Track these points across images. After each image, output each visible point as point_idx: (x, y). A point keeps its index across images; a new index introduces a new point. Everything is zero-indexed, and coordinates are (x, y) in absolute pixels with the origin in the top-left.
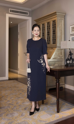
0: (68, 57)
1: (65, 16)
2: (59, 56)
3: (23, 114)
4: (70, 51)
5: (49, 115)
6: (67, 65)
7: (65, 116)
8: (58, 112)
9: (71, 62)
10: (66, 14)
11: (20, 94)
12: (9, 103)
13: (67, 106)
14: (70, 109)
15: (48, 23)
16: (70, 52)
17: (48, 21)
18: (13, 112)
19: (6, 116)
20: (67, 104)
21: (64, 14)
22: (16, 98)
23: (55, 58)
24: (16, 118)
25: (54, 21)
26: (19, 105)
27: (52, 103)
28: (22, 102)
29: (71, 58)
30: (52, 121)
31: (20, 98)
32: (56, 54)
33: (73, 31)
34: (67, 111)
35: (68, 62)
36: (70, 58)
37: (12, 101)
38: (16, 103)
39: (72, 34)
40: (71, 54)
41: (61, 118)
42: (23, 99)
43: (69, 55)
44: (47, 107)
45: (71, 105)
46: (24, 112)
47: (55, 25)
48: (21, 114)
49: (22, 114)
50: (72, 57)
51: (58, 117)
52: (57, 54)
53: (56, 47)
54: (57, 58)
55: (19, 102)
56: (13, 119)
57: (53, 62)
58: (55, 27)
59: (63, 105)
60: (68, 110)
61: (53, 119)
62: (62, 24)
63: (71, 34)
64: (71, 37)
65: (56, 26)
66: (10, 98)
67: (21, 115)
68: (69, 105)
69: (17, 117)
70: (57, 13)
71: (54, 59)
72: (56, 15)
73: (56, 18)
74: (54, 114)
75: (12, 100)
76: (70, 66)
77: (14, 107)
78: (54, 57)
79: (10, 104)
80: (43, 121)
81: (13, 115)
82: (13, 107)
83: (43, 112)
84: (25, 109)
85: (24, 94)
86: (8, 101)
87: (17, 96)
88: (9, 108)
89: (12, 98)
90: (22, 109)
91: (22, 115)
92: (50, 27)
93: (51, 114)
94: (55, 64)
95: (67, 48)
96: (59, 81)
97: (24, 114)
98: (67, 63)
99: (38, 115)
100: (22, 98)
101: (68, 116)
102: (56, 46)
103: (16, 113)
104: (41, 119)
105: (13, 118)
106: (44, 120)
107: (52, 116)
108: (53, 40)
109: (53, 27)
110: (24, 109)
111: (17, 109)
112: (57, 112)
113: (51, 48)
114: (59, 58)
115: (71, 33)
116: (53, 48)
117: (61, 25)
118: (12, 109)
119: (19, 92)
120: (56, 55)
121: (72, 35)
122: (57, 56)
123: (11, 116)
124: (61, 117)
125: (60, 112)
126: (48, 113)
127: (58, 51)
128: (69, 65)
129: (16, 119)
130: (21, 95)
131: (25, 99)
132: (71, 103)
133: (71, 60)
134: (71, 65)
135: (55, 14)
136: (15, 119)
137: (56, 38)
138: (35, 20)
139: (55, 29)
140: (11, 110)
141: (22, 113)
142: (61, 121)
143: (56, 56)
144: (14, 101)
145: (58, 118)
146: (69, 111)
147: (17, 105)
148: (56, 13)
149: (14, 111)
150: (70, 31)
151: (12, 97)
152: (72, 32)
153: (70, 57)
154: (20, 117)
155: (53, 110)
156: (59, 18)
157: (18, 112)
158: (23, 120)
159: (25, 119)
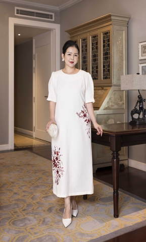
0: (136, 106)
1: (128, 22)
2: (118, 104)
3: (46, 221)
4: (140, 95)
5: (98, 223)
6: (133, 123)
7: (131, 225)
8: (116, 215)
9: (141, 116)
10: (130, 18)
11: (40, 178)
12: (17, 197)
13: (133, 203)
14: (140, 209)
15: (95, 37)
16: (140, 97)
17: (94, 33)
18: (26, 216)
19: (11, 224)
20: (134, 199)
21: (127, 20)
22: (31, 188)
23: (108, 107)
24: (32, 229)
25: (107, 34)
26: (37, 203)
27: (103, 197)
29: (141, 109)
30: (106, 233)
31: (38, 186)
32: (110, 99)
33: (144, 52)
34: (134, 213)
35: (136, 116)
36: (140, 108)
37: (24, 194)
38: (32, 198)
39: (142, 60)
40: (140, 100)
41: (123, 229)
42: (44, 189)
43: (137, 103)
44: (94, 205)
45: (141, 202)
46: (49, 215)
47: (109, 41)
48: (43, 220)
49: (44, 221)
50: (143, 106)
51: (116, 226)
52: (113, 99)
53: (111, 86)
54: (113, 108)
55: (38, 195)
56: (26, 230)
57: (105, 116)
58: (109, 45)
59: (126, 201)
60: (136, 211)
61: (106, 231)
62: (122, 40)
63: (140, 60)
64: (141, 66)
65: (110, 43)
66: (19, 188)
67: (41, 222)
68: (137, 201)
69: (34, 227)
70: (112, 17)
71: (106, 109)
72: (110, 20)
73: (111, 26)
74: (108, 221)
75: (23, 191)
76: (139, 124)
77: (27, 207)
78: (106, 106)
79: (19, 199)
80: (87, 234)
81: (27, 222)
82: (25, 207)
84: (50, 210)
85: (47, 180)
86: (15, 193)
87: (33, 183)
88: (18, 207)
89: (24, 188)
90: (44, 211)
92: (99, 45)
93: (102, 221)
94: (108, 119)
95: (134, 88)
96: (118, 155)
97: (48, 220)
98: (133, 118)
99: (77, 223)
100: (43, 187)
101: (136, 224)
102: (111, 83)
103: (30, 217)
104: (82, 231)
105: (27, 228)
106: (88, 232)
107: (104, 224)
108: (104, 70)
109: (104, 46)
110: (48, 211)
111: (33, 210)
112: (115, 217)
113: (100, 88)
114: (116, 107)
115: (141, 58)
116: (105, 88)
117: (119, 42)
118: (24, 210)
119: (37, 174)
120: (111, 102)
122: (113, 104)
123: (22, 225)
124: (123, 227)
125: (120, 215)
126: (96, 219)
127: (114, 95)
128: (137, 123)
129: (33, 230)
130: (40, 181)
131: (50, 190)
132: (142, 198)
133: (142, 113)
134: (142, 123)
135: (108, 18)
136: (31, 231)
137: (110, 68)
138: (68, 31)
139: (109, 49)
140: (21, 212)
141: (44, 218)
142: (123, 235)
143: (110, 104)
144: (26, 194)
145: (117, 229)
146: (138, 215)
147: (34, 202)
148: (110, 16)
149: (27, 214)
150: (138, 53)
151: (23, 184)
152: (144, 54)
153: (139, 106)
154: (39, 226)
155: (106, 212)
156: (117, 27)
157: (36, 216)
158: (47, 233)
159: (51, 231)
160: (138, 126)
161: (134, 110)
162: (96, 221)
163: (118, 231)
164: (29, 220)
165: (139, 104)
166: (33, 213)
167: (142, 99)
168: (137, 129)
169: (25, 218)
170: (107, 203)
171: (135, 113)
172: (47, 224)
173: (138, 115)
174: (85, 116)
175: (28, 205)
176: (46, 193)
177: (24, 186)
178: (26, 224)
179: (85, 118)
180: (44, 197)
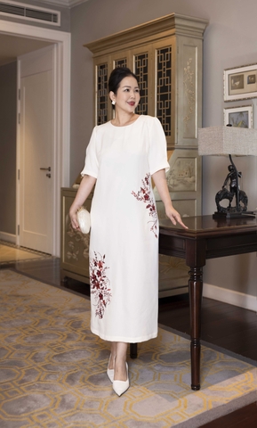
0: (225, 184)
1: (204, 30)
2: (184, 182)
3: (67, 401)
5: (165, 401)
6: (220, 216)
7: (225, 402)
8: (196, 386)
9: (233, 204)
10: (207, 24)
11: (42, 321)
13: (222, 363)
14: (234, 373)
15: (142, 58)
16: (232, 169)
17: (141, 50)
18: (28, 393)
19: (3, 410)
20: (222, 354)
21: (202, 26)
22: (29, 339)
24: (42, 416)
25: (165, 52)
26: (45, 367)
27: (166, 352)
28: (56, 354)
29: (234, 189)
30: (181, 420)
31: (41, 336)
33: (233, 88)
35: (224, 203)
36: (231, 188)
38: (34, 358)
39: (229, 101)
40: (233, 174)
41: (211, 410)
42: (54, 341)
43: (227, 179)
44: (152, 369)
45: (235, 360)
47: (169, 64)
48: (61, 398)
49: (63, 402)
51: (199, 406)
52: (175, 173)
53: (173, 149)
54: (176, 189)
55: (43, 351)
56: (32, 420)
58: (169, 73)
59: (209, 359)
60: (229, 377)
61: (181, 416)
62: (192, 64)
63: (226, 102)
64: (227, 112)
65: (172, 68)
66: (6, 339)
67: (58, 403)
68: (229, 358)
69: (46, 412)
70: (177, 21)
72: (173, 26)
73: (174, 38)
74: (182, 397)
75: (16, 346)
76: (231, 218)
77: (26, 375)
80: (148, 423)
81: (31, 403)
82: (23, 375)
83: (141, 388)
84: (71, 379)
85: (57, 323)
87: (31, 329)
89: (15, 340)
90: (61, 382)
92: (149, 73)
93: (172, 397)
96: (200, 274)
97: (70, 399)
98: (219, 207)
99: (126, 403)
100: (52, 337)
101: (234, 401)
102: (174, 144)
103: (36, 394)
104: (137, 417)
105: (33, 416)
106: (149, 419)
107: (176, 403)
109: (160, 75)
110: (67, 381)
111: (39, 380)
112: (193, 389)
114: (181, 187)
115: (227, 97)
117: (189, 67)
118: (23, 381)
119: (36, 314)
120: (173, 178)
121: (230, 104)
122: (176, 182)
123: (22, 410)
124: (211, 407)
125: (202, 385)
126: (160, 394)
127: (179, 165)
128: (228, 216)
129: (45, 419)
130: (44, 326)
131: (64, 342)
132: (237, 352)
134: (237, 215)
135: (168, 23)
136: (41, 421)
137: (172, 116)
138: (88, 46)
139: (169, 81)
140: (17, 386)
141: (63, 396)
142: (213, 421)
143: (172, 183)
145: (200, 411)
146: (234, 384)
147: (39, 365)
148: (172, 18)
149: (29, 388)
150: (222, 89)
151: (13, 333)
152: (232, 92)
153: (230, 185)
154: (55, 410)
155: (175, 379)
156: (184, 40)
157: (47, 392)
158: (72, 425)
159: (79, 420)
160: (228, 221)
161: (221, 191)
162: (160, 397)
163: (203, 414)
164: (35, 401)
165: (229, 181)
166: (39, 387)
167: (236, 172)
168: (227, 227)
169: (26, 397)
170: (176, 364)
171: (223, 198)
172: (69, 407)
173: (228, 201)
174: (147, 197)
176: (59, 349)
177: (15, 335)
178: (29, 408)
179: (148, 203)
180: (55, 356)
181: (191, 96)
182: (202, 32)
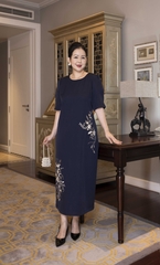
0: (137, 115)
2: (111, 114)
3: (42, 252)
4: (141, 104)
5: (102, 251)
7: (140, 251)
8: (121, 241)
9: (142, 127)
10: (123, 18)
11: (25, 200)
12: (2, 224)
13: (136, 225)
14: (145, 232)
15: (84, 39)
16: (141, 106)
17: (84, 34)
18: (17, 248)
20: (136, 220)
21: (121, 20)
22: (17, 212)
24: (26, 263)
25: (98, 35)
26: (27, 230)
27: (101, 219)
28: (34, 221)
29: (142, 118)
31: (25, 210)
33: (140, 56)
34: (140, 237)
35: (136, 127)
36: (140, 118)
37: (9, 220)
38: (20, 225)
39: (138, 65)
40: (141, 109)
41: (131, 256)
42: (33, 213)
43: (138, 112)
44: (93, 230)
45: (144, 223)
46: (43, 245)
47: (101, 43)
48: (37, 251)
50: (144, 115)
51: (123, 254)
55: (26, 220)
58: (101, 48)
59: (128, 223)
60: (141, 234)
61: (112, 260)
62: (115, 42)
63: (135, 65)
64: (136, 71)
65: (103, 45)
66: (3, 213)
69: (28, 260)
70: (105, 17)
72: (103, 19)
73: (104, 27)
74: (113, 248)
75: (8, 217)
77: (16, 236)
79: (4, 227)
82: (14, 236)
83: (87, 243)
84: (44, 238)
85: (34, 202)
87: (18, 206)
89: (8, 213)
90: (37, 240)
91: (39, 254)
93: (107, 248)
98: (133, 129)
99: (78, 253)
100: (31, 211)
103: (22, 248)
104: (85, 262)
105: (20, 263)
106: (92, 263)
107: (109, 252)
109: (95, 49)
110: (41, 239)
111: (24, 239)
112: (119, 243)
114: (109, 116)
115: (136, 62)
118: (13, 240)
119: (21, 196)
123: (14, 259)
124: (131, 254)
125: (125, 240)
128: (139, 135)
130: (26, 203)
131: (39, 213)
134: (144, 135)
135: (100, 18)
138: (51, 32)
139: (101, 52)
140: (10, 244)
141: (39, 249)
144: (13, 220)
145: (124, 257)
146: (144, 239)
147: (24, 229)
148: (103, 15)
149: (18, 245)
150: (133, 57)
151: (7, 209)
152: (139, 59)
153: (140, 116)
154: (34, 259)
155: (108, 237)
156: (110, 28)
157: (29, 247)
160: (139, 138)
161: (134, 120)
162: (99, 249)
163: (126, 259)
164: (22, 253)
166: (24, 244)
167: (143, 108)
168: (138, 142)
169: (16, 251)
170: (108, 226)
171: (135, 124)
172: (43, 256)
173: (138, 125)
175: (17, 234)
176: (36, 218)
178: (18, 258)
180: (34, 223)
181: (114, 61)
182: (120, 23)
